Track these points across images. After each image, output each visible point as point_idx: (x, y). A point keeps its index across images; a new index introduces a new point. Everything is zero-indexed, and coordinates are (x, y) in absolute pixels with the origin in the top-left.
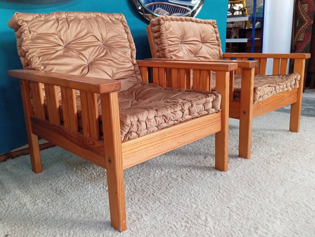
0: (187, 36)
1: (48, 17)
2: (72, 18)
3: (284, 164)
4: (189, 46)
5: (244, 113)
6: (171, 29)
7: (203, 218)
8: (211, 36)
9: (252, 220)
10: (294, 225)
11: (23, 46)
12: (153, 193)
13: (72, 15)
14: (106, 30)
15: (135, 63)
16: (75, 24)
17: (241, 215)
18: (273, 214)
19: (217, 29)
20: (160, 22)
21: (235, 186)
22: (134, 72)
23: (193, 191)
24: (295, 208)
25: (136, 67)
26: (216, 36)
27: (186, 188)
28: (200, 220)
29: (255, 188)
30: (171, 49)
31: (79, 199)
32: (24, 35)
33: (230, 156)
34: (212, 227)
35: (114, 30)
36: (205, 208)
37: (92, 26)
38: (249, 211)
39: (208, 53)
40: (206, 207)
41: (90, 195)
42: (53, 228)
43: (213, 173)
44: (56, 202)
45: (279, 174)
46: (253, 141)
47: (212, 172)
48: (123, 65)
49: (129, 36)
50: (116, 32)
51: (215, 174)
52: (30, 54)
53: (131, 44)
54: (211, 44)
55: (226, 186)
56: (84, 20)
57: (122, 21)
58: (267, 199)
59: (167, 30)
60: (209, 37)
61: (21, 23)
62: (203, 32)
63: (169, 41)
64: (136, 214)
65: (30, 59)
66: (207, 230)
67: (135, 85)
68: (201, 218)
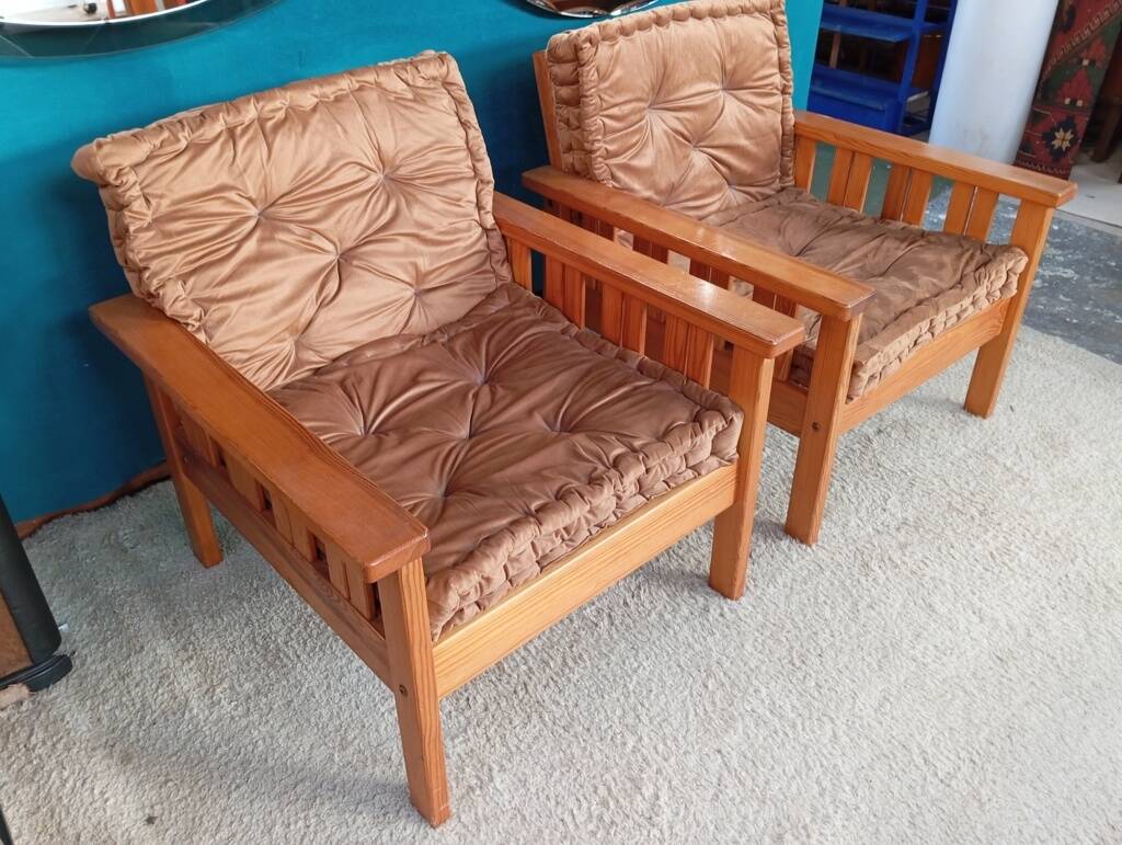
0: (675, 83)
1: (201, 131)
2: (281, 115)
3: (909, 575)
4: (678, 118)
5: (815, 426)
6: (618, 73)
7: (648, 791)
8: (759, 63)
9: (773, 807)
10: (877, 829)
11: (133, 251)
12: (526, 678)
13: (278, 104)
14: (395, 131)
15: (489, 227)
16: (289, 137)
17: (749, 783)
18: (834, 784)
19: (784, 31)
20: (580, 53)
21: (753, 666)
22: (485, 254)
23: (635, 678)
24: (894, 765)
25: (492, 238)
26: (779, 59)
27: (617, 664)
28: (639, 798)
29: (805, 678)
30: (611, 148)
31: (328, 687)
32: (131, 217)
33: (762, 524)
34: (665, 827)
35: (421, 124)
36: (657, 752)
37: (345, 131)
38: (773, 768)
39: (743, 128)
40: (661, 747)
41: (356, 674)
42: (264, 800)
43: (701, 600)
44: (266, 696)
45: (884, 619)
46: (840, 455)
47: (698, 597)
48: (451, 242)
49: (470, 136)
50: (427, 133)
51: (706, 609)
52: (155, 274)
53: (479, 165)
54: (755, 94)
55: (727, 664)
56: (317, 116)
57: (447, 84)
58: (828, 727)
59: (603, 78)
60: (755, 67)
61: (116, 178)
62: (733, 51)
63: (607, 121)
64: (475, 761)
65: (156, 290)
66: (651, 836)
67: (490, 296)
68: (644, 790)
